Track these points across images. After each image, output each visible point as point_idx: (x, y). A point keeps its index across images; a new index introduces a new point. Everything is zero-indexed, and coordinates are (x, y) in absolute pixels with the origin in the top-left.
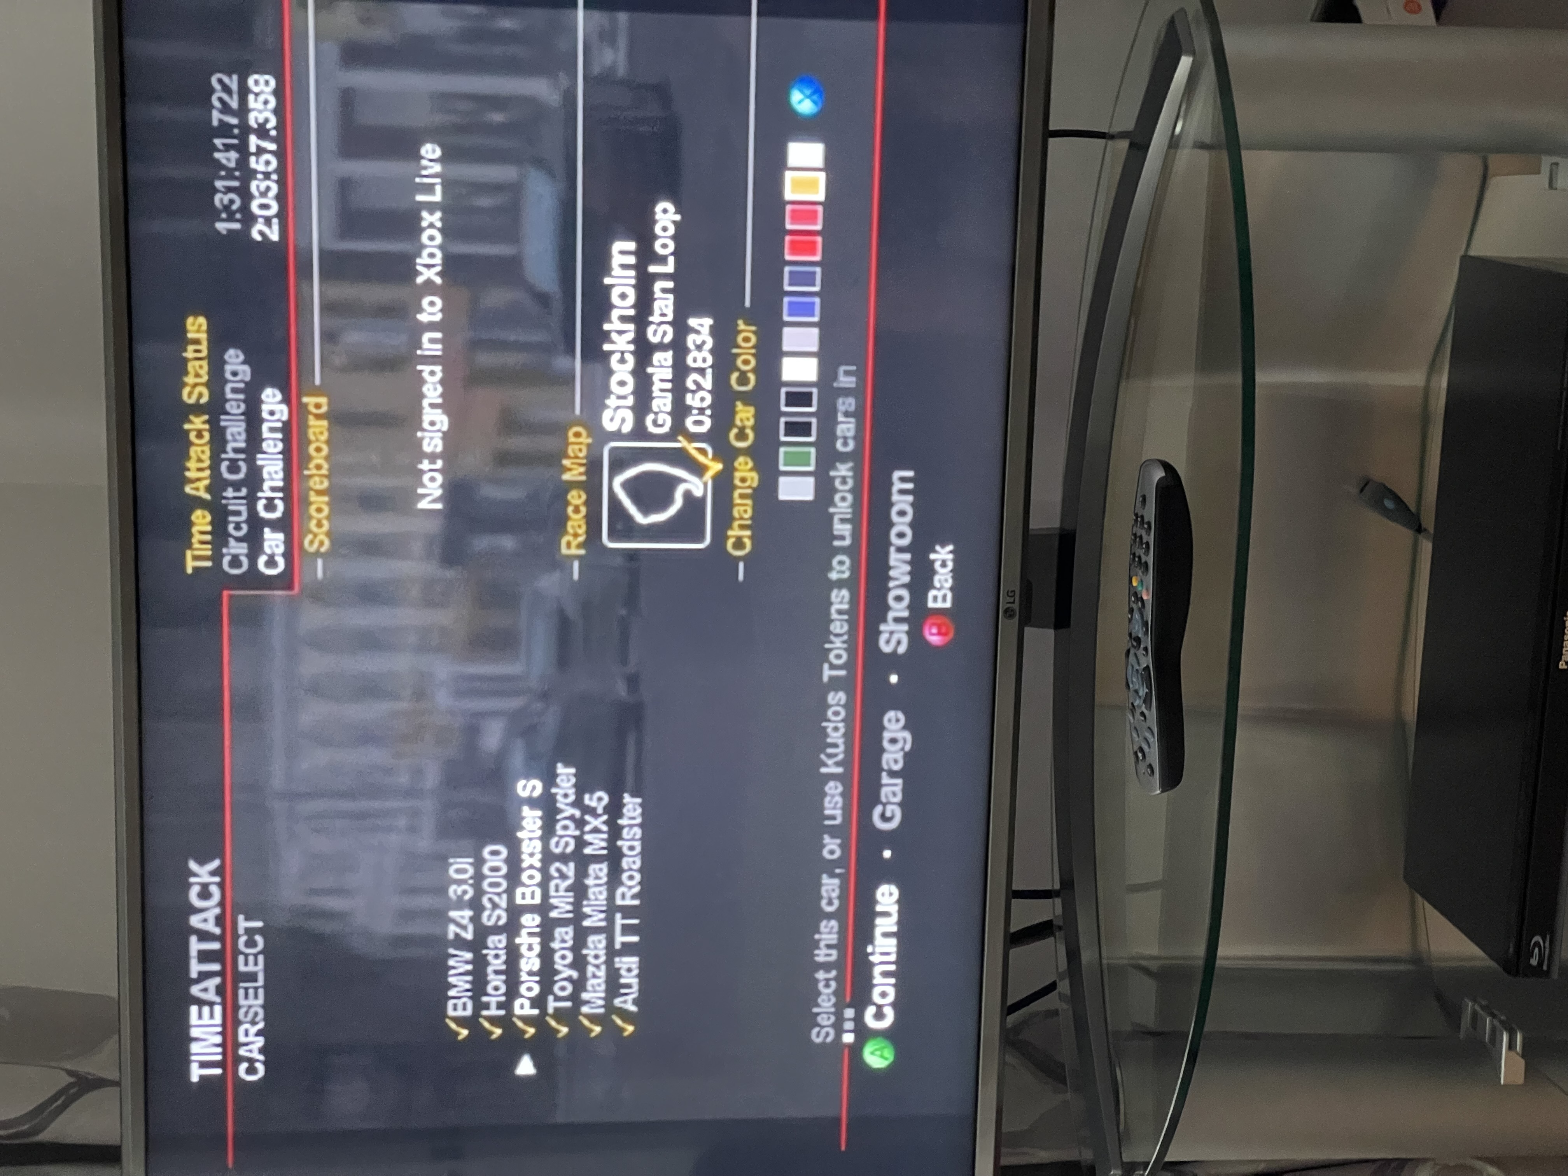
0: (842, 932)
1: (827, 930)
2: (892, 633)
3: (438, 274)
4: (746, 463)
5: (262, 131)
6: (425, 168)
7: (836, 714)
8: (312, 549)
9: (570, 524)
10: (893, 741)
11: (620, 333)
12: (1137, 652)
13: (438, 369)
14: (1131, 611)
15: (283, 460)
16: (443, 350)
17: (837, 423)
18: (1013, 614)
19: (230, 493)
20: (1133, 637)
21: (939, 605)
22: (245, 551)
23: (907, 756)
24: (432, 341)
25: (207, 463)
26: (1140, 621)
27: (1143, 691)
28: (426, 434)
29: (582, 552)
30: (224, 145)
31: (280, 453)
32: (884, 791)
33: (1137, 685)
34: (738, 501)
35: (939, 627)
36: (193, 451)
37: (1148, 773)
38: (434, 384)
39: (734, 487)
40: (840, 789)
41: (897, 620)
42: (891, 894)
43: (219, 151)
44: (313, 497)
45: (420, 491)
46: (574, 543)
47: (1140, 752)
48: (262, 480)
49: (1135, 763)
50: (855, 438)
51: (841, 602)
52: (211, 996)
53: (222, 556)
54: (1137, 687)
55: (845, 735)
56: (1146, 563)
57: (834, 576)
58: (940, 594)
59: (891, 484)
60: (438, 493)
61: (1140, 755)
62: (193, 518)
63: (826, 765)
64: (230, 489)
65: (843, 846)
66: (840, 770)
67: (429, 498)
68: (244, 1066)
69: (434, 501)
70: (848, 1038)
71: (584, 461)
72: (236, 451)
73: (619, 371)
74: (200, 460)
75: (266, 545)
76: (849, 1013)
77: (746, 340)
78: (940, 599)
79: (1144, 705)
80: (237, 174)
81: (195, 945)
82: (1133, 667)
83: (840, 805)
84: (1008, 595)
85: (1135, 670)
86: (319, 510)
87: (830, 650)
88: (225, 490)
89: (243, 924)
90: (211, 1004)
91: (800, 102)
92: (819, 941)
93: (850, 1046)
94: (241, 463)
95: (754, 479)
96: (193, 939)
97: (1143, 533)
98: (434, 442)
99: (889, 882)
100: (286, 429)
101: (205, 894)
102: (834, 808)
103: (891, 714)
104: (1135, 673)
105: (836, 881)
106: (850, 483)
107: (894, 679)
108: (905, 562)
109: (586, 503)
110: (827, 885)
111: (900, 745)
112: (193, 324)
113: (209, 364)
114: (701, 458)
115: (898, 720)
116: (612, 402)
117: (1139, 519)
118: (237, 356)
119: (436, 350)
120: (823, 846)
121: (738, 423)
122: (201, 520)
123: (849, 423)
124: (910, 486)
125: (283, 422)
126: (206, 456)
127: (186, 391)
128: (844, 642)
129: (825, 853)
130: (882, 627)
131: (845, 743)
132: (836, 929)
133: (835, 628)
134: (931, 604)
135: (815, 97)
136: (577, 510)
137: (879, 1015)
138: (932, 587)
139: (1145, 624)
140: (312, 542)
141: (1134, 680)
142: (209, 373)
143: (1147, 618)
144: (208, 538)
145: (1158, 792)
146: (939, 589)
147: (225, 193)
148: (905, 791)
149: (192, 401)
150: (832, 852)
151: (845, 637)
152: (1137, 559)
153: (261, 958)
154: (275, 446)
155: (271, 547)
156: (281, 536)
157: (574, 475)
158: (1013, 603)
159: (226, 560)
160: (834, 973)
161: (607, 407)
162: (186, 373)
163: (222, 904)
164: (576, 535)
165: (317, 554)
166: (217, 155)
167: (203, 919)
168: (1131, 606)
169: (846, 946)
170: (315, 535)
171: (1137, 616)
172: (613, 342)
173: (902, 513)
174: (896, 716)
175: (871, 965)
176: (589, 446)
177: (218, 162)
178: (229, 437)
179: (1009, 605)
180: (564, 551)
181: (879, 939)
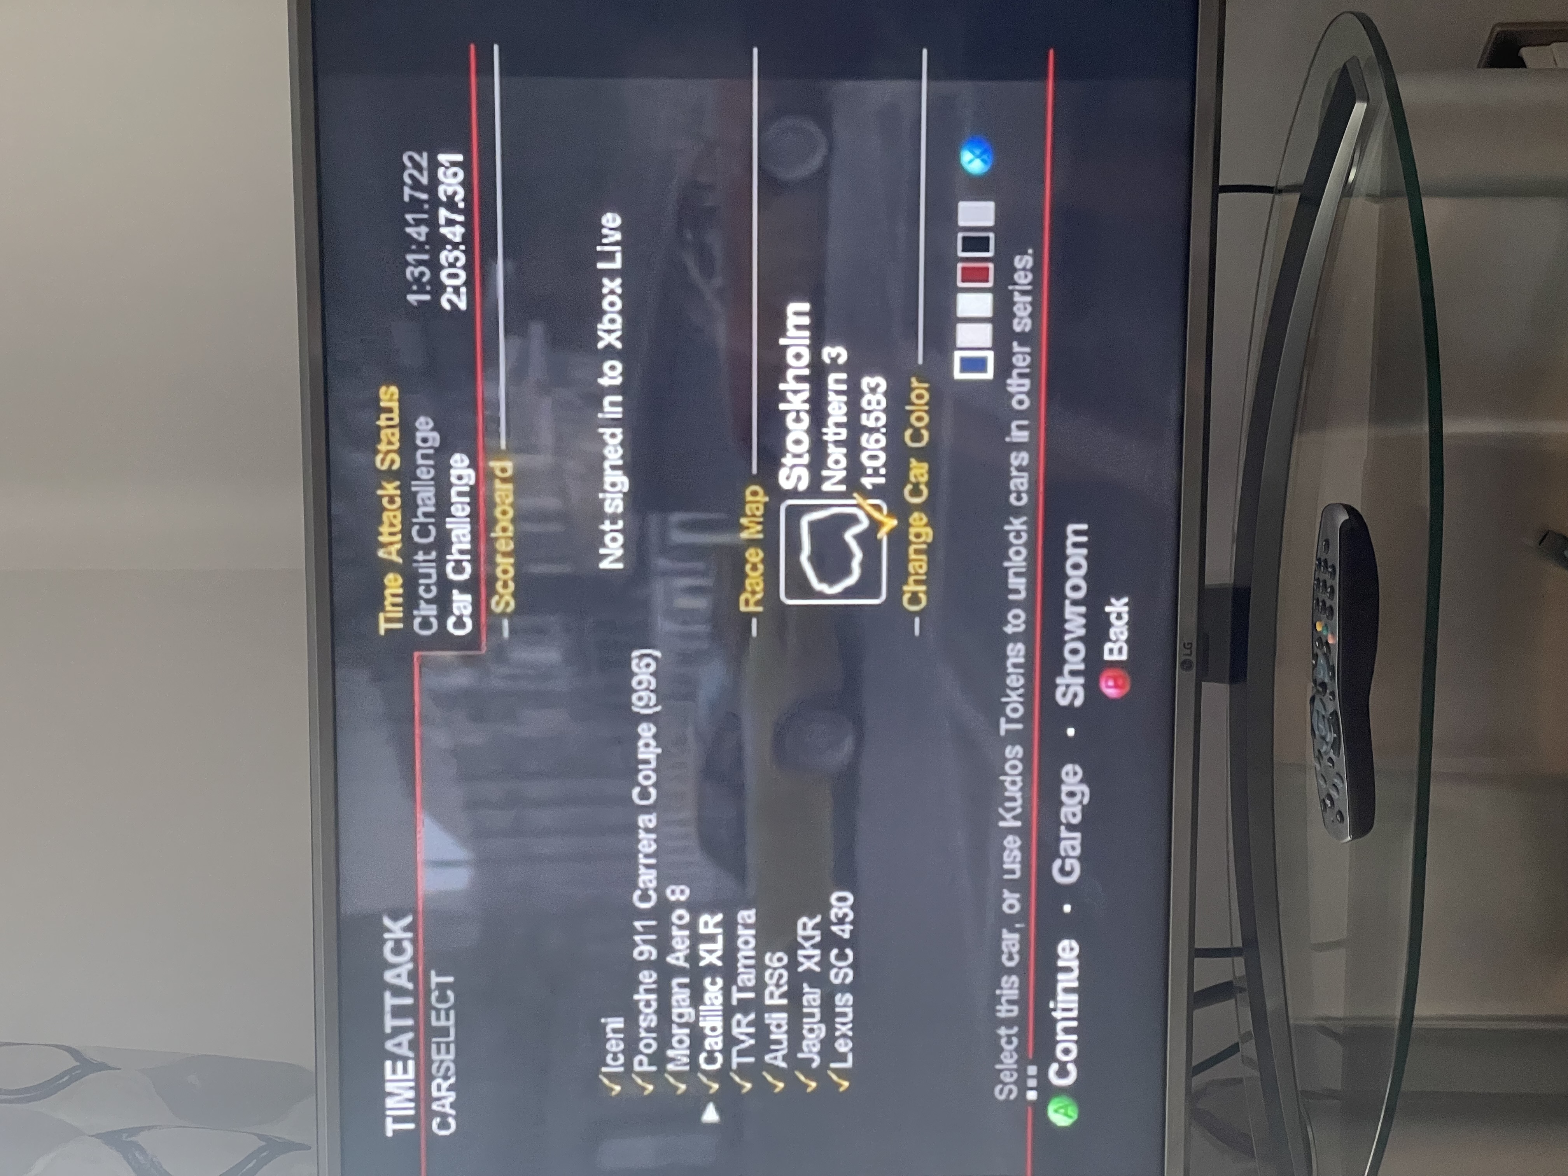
0: (1023, 988)
1: (1009, 985)
2: (1068, 686)
3: (618, 339)
4: (921, 519)
5: (451, 205)
6: (606, 236)
7: (1014, 767)
8: (499, 610)
9: (748, 582)
10: (1072, 794)
11: (795, 392)
12: (1322, 697)
13: (618, 431)
14: (1315, 656)
15: (471, 523)
16: (624, 413)
17: (1011, 478)
18: (1191, 666)
19: (420, 556)
20: (1319, 681)
21: (1116, 657)
22: (435, 613)
23: (1085, 810)
24: (613, 404)
25: (399, 527)
26: (1325, 665)
27: (1330, 737)
28: (608, 495)
29: (760, 609)
30: (414, 219)
31: (467, 516)
32: (1063, 844)
33: (1324, 731)
34: (912, 556)
35: (1115, 679)
36: (386, 516)
37: (1338, 820)
38: (615, 446)
39: (909, 543)
40: (1019, 843)
41: (1073, 673)
42: (1072, 949)
43: (410, 225)
44: (499, 559)
45: (602, 551)
46: (752, 601)
47: (1328, 799)
48: (452, 543)
49: (1323, 811)
50: (1028, 492)
51: (1017, 656)
52: (405, 1051)
53: (414, 617)
54: (1323, 734)
55: (1022, 789)
56: (1331, 608)
57: (1009, 629)
58: (1116, 647)
59: (1065, 537)
60: (620, 552)
61: (1328, 802)
62: (386, 581)
63: (1004, 819)
64: (421, 553)
65: (1023, 901)
66: (1018, 824)
67: (611, 558)
68: (436, 1121)
69: (617, 561)
70: (1032, 1095)
71: (761, 520)
72: (426, 515)
73: (796, 430)
74: (392, 525)
75: (455, 606)
76: (1032, 1070)
77: (920, 397)
78: (1116, 651)
79: (1332, 751)
80: (427, 247)
81: (389, 1001)
82: (1318, 712)
83: (1018, 859)
84: (1184, 647)
85: (1320, 716)
86: (505, 572)
87: (1007, 703)
88: (416, 554)
89: (435, 979)
90: (405, 1059)
91: (970, 162)
92: (1000, 996)
93: (1033, 1103)
94: (431, 527)
95: (928, 534)
96: (387, 995)
97: (1327, 576)
98: (615, 503)
99: (1069, 938)
100: (473, 493)
101: (398, 950)
102: (1013, 862)
103: (1069, 768)
104: (1321, 718)
105: (1016, 936)
106: (1025, 536)
107: (1071, 732)
108: (1080, 615)
109: (763, 561)
110: (1007, 939)
111: (1078, 798)
112: (386, 393)
113: (401, 431)
114: (876, 515)
115: (1075, 774)
116: (788, 460)
117: (1323, 564)
118: (427, 423)
119: (617, 412)
120: (1003, 900)
121: (912, 479)
122: (393, 584)
123: (1022, 477)
124: (1084, 539)
125: (471, 487)
126: (398, 521)
127: (379, 458)
128: (1020, 696)
129: (1005, 908)
130: (1059, 680)
131: (1023, 797)
132: (1016, 985)
133: (1012, 681)
134: (1107, 657)
135: (985, 157)
136: (754, 568)
137: (1063, 1072)
138: (1110, 640)
139: (1332, 668)
140: (498, 603)
141: (1321, 726)
142: (401, 441)
143: (1333, 661)
144: (400, 600)
145: (1349, 838)
146: (1115, 642)
147: (416, 266)
148: (1083, 845)
149: (385, 467)
150: (1011, 907)
151: (1021, 691)
152: (1321, 604)
153: (452, 1013)
154: (463, 509)
155: (459, 608)
156: (468, 598)
157: (751, 534)
158: (1190, 655)
159: (417, 621)
160: (1015, 1030)
161: (783, 465)
162: (379, 440)
163: (414, 959)
164: (754, 593)
165: (503, 614)
166: (409, 230)
167: (396, 974)
168: (1315, 653)
169: (1027, 1003)
170: (501, 596)
171: (1322, 661)
172: (789, 402)
173: (1076, 566)
174: (1074, 769)
175: (1055, 1021)
176: (766, 505)
177: (409, 236)
178: (420, 502)
179: (1187, 657)
180: (743, 608)
181: (1061, 996)
